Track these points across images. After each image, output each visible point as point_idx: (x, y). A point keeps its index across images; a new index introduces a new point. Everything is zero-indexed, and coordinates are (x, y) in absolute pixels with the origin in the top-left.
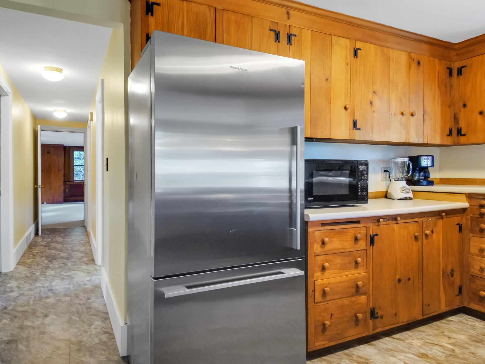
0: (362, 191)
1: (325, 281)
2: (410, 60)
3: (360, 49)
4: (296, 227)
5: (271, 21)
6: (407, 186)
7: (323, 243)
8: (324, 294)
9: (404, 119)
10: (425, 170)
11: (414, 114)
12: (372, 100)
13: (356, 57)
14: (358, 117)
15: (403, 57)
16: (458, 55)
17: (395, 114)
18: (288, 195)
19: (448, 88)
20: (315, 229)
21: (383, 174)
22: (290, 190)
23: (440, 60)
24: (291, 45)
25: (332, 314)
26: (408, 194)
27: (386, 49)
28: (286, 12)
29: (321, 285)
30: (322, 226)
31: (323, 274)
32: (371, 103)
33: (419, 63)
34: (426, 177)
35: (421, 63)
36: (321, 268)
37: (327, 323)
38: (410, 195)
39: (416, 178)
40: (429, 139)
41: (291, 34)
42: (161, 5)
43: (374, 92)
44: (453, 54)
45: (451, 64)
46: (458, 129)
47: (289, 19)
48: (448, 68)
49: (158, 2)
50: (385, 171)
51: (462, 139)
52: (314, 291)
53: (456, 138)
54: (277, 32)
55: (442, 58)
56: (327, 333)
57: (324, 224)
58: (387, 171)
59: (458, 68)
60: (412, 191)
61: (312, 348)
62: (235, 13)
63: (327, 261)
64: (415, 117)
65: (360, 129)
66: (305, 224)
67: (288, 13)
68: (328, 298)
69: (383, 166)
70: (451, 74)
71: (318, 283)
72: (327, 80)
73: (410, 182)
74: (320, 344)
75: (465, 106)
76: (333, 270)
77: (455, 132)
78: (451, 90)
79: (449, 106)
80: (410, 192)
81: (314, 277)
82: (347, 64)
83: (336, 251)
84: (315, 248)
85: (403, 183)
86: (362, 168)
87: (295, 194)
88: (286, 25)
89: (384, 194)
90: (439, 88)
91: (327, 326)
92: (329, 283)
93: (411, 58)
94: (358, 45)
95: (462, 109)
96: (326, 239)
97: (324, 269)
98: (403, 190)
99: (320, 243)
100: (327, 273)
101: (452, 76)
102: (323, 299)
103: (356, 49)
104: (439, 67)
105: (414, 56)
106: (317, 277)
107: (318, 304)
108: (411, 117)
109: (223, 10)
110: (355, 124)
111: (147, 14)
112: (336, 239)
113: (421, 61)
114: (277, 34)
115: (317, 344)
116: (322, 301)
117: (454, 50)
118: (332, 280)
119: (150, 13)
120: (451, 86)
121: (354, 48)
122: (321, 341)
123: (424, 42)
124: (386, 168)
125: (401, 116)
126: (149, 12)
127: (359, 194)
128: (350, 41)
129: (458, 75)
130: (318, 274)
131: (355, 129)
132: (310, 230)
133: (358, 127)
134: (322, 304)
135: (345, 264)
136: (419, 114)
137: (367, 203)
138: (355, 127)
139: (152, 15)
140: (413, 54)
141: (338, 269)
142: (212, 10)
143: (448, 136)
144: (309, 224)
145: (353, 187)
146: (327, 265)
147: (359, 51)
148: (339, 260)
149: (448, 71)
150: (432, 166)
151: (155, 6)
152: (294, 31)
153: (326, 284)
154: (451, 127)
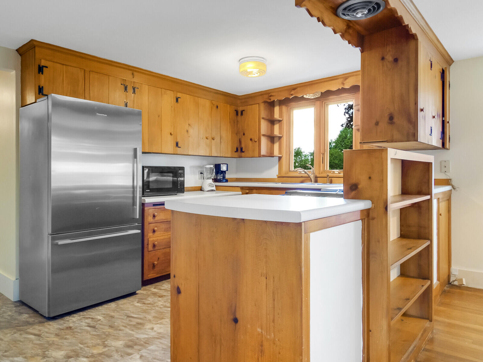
0: (181, 185)
1: (154, 239)
2: (212, 105)
3: (180, 98)
4: (136, 206)
5: (121, 79)
6: (212, 182)
7: (154, 216)
8: (154, 246)
9: (208, 141)
10: (224, 172)
11: (214, 139)
12: (187, 129)
13: (177, 102)
14: (179, 140)
15: (207, 103)
16: (241, 103)
17: (202, 138)
18: (132, 190)
19: (236, 123)
20: (149, 208)
21: (200, 175)
22: (133, 187)
23: (230, 105)
24: (135, 94)
25: (159, 258)
26: (213, 188)
27: (196, 98)
28: (131, 73)
29: (152, 241)
30: (153, 206)
31: (153, 234)
32: (187, 131)
33: (217, 107)
34: (224, 177)
35: (219, 107)
36: (153, 231)
37: (156, 263)
38: (214, 188)
39: (219, 178)
40: (224, 154)
41: (135, 87)
42: (48, 68)
43: (189, 125)
44: (239, 102)
45: (237, 108)
46: (241, 148)
47: (133, 78)
48: (235, 110)
49: (46, 66)
50: (201, 173)
51: (243, 154)
52: (148, 244)
53: (240, 154)
54: (126, 86)
55: (231, 104)
56: (155, 269)
57: (155, 205)
58: (202, 173)
59: (241, 111)
60: (215, 186)
61: (146, 278)
62: (98, 74)
63: (156, 227)
64: (215, 140)
65: (180, 147)
66: (143, 205)
67: (133, 74)
68: (156, 248)
69: (200, 170)
70: (237, 114)
71: (150, 240)
72: (159, 116)
73: (215, 180)
74: (151, 275)
75: (244, 134)
76: (160, 232)
77: (239, 150)
78: (237, 124)
79: (236, 134)
80: (214, 187)
81: (148, 236)
82: (172, 107)
83: (162, 221)
84: (149, 219)
85: (211, 181)
86: (180, 171)
87: (136, 190)
88: (131, 82)
89: (200, 188)
90: (230, 122)
91: (155, 265)
92: (157, 240)
93: (213, 104)
94: (179, 95)
95: (243, 136)
96: (156, 214)
97: (154, 231)
98: (210, 185)
99: (152, 216)
100: (156, 233)
101: (238, 115)
102: (153, 249)
103: (177, 97)
104: (230, 109)
105: (214, 102)
106: (150, 236)
107: (150, 252)
108: (212, 140)
109: (90, 71)
110: (177, 144)
111: (39, 73)
112: (162, 214)
113: (218, 106)
114: (126, 87)
115: (149, 276)
116: (153, 250)
117: (239, 99)
118: (159, 238)
119: (41, 73)
120: (237, 121)
121: (176, 97)
122: (151, 274)
123: (220, 94)
124: (202, 171)
125: (206, 139)
126: (41, 71)
127: (179, 187)
128: (174, 92)
129: (241, 115)
130: (151, 234)
131: (177, 147)
132: (146, 208)
133: (179, 146)
134: (152, 252)
135: (167, 228)
136: (217, 139)
137: (184, 193)
138: (177, 146)
139: (42, 74)
140: (214, 101)
141: (162, 231)
142: (83, 71)
143: (236, 152)
144: (145, 205)
145: (175, 183)
146: (156, 229)
147: (179, 99)
148: (163, 226)
149: (235, 112)
150: (227, 170)
151: (44, 68)
152: (136, 86)
153: (155, 240)
154: (237, 147)
